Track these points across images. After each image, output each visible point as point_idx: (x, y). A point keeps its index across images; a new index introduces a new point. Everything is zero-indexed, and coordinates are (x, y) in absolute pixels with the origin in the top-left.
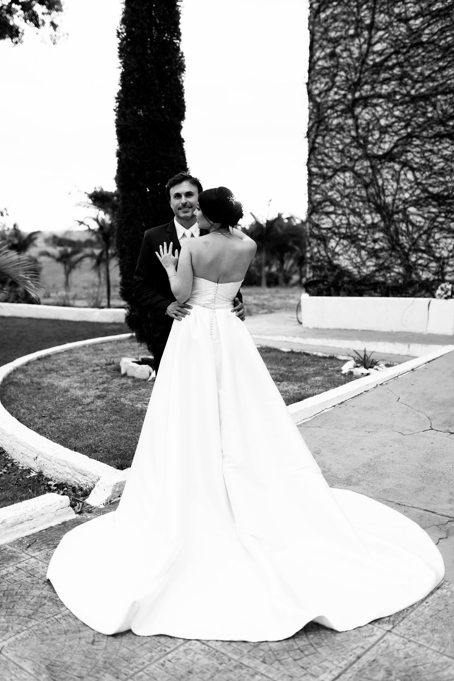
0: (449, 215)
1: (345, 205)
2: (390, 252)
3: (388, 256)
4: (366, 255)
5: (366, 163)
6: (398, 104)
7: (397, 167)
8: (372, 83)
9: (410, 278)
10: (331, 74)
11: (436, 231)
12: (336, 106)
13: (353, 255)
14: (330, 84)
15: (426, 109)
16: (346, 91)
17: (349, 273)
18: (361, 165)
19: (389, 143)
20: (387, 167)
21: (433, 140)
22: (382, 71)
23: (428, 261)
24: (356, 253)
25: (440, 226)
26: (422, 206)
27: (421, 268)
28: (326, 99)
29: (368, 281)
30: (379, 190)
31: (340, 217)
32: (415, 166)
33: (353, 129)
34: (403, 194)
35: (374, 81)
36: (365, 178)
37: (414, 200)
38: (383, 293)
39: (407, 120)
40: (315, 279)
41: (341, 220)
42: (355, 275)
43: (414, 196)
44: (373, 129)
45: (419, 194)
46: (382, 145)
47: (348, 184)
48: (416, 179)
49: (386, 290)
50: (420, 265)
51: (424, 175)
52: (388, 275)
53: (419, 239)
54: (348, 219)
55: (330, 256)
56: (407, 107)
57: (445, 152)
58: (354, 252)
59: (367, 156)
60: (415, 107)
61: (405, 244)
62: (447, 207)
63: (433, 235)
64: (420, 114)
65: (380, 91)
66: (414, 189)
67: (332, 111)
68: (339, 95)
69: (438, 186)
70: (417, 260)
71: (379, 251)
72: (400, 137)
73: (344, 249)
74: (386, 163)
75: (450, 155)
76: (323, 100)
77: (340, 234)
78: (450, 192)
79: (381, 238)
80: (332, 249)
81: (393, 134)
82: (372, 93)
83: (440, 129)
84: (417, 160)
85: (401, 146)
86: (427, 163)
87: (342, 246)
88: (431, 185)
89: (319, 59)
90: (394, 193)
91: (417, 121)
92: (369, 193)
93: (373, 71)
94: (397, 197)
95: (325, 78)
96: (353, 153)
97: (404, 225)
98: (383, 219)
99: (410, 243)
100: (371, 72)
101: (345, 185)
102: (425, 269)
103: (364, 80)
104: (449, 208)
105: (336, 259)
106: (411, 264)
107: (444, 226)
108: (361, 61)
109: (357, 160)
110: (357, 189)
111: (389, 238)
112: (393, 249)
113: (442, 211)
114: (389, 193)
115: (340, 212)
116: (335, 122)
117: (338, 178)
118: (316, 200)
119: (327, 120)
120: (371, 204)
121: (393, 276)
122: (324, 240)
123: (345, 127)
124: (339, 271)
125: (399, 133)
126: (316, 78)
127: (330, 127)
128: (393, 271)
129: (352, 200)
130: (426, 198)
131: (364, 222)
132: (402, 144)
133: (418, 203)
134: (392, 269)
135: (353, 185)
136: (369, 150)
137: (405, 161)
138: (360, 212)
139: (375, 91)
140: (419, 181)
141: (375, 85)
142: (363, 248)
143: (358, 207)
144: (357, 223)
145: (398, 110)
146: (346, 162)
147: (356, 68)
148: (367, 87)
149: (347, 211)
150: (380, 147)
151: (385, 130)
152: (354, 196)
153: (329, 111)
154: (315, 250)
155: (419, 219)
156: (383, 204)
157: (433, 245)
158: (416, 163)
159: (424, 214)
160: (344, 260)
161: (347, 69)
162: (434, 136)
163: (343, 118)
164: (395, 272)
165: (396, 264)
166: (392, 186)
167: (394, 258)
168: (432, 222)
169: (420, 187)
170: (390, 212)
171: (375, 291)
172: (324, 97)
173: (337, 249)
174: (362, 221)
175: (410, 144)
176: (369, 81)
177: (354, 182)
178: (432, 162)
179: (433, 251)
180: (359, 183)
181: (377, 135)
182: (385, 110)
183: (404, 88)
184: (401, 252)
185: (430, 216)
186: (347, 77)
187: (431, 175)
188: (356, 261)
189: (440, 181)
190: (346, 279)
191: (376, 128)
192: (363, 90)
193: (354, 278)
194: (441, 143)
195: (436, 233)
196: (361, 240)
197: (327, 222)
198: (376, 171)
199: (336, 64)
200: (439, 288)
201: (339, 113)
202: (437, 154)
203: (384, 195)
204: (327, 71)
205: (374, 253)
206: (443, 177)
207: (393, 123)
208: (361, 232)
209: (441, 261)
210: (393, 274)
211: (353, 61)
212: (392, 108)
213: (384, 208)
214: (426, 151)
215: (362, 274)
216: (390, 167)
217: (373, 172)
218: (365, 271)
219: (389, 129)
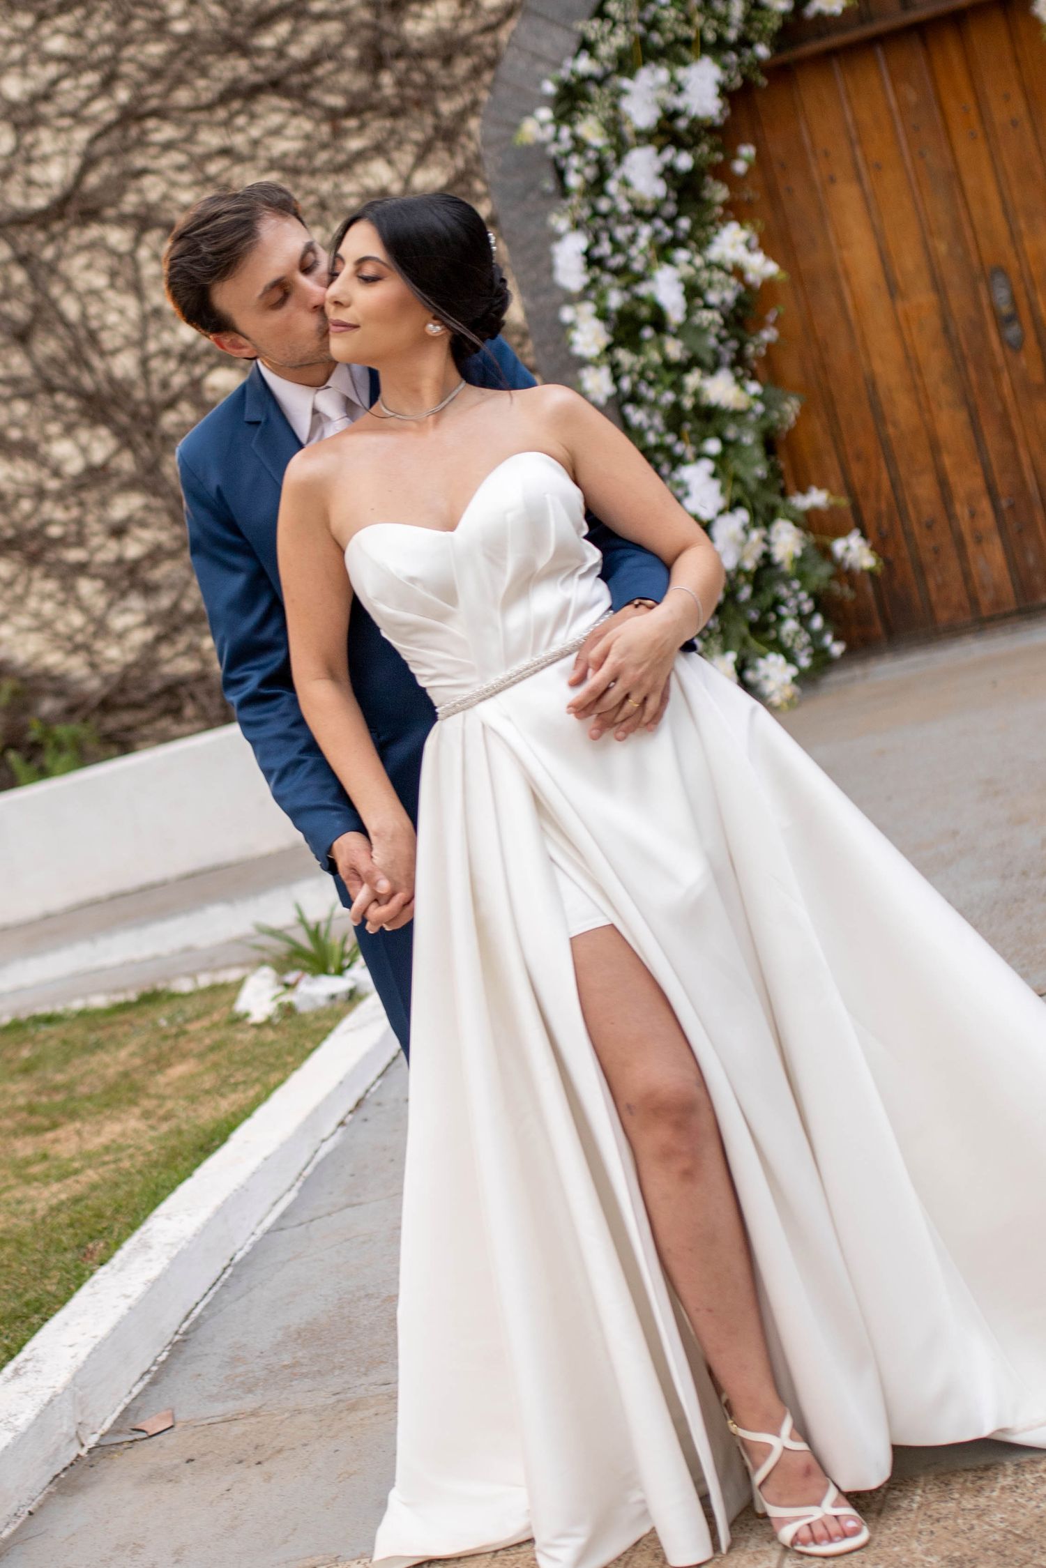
4: (102, 592)
6: (51, 10)
7: (118, 237)
13: (48, 608)
17: (53, 679)
19: (59, 159)
20: (80, 249)
21: (221, 114)
24: (61, 596)
29: (139, 688)
30: (75, 339)
39: (104, 60)
42: (81, 681)
46: (36, 172)
56: (88, 16)
57: (280, 146)
58: (50, 596)
64: (142, 32)
71: (146, 564)
72: (96, 127)
73: (8, 595)
74: (72, 234)
75: (301, 154)
79: (140, 515)
81: (66, 122)
83: (234, 68)
84: (186, 197)
85: (107, 160)
91: (141, 58)
92: (38, 359)
94: (152, 346)
98: (125, 440)
111: (169, 503)
114: (118, 341)
124: (17, 685)
125: (86, 113)
131: (56, 473)
132: (110, 153)
137: (142, 211)
138: (25, 439)
142: (81, 569)
143: (13, 423)
144: (29, 485)
145: (56, 31)
150: (30, 182)
151: (28, 114)
156: (106, 387)
160: (19, 638)
162: (224, 98)
166: (122, 312)
171: (175, 713)
174: (45, 473)
175: (142, 142)
182: (11, 42)
188: (68, 625)
190: (48, 706)
193: (81, 693)
194: (253, 117)
196: (62, 542)
198: (43, 273)
202: (252, 158)
203: (103, 354)
205: (129, 578)
207: (54, 82)
208: (52, 510)
212: (34, 29)
213: (114, 401)
214: (209, 156)
215: (108, 669)
216: (92, 246)
217: (33, 279)
218: (115, 655)
219: (47, 109)
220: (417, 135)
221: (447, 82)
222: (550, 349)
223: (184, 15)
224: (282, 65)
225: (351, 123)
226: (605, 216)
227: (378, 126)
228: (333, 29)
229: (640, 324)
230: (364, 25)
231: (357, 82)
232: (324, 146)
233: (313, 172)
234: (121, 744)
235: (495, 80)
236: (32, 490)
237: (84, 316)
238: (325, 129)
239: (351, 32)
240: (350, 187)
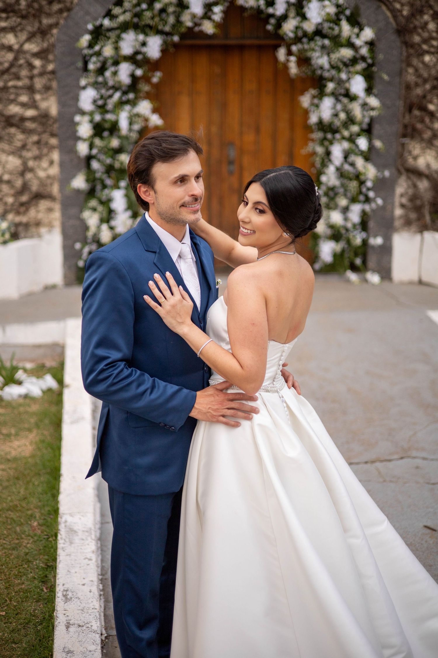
220: (29, 28)
221: (48, 11)
225: (3, 15)
227: (14, 20)
229: (104, 130)
235: (68, 16)
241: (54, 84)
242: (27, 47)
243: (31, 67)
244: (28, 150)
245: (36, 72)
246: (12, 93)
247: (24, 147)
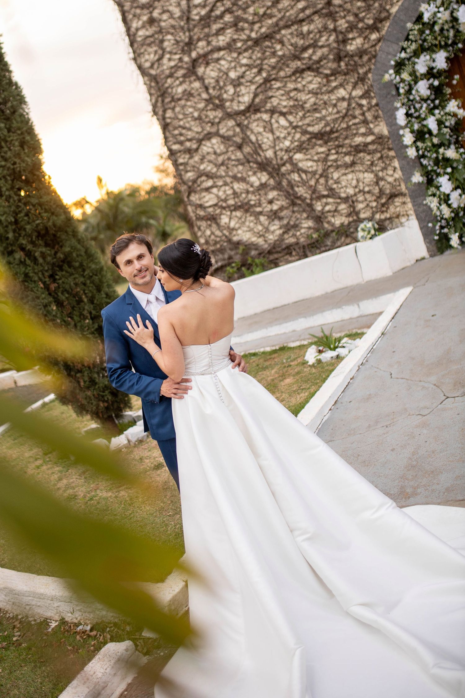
0: (340, 150)
1: (224, 174)
2: (291, 208)
3: (291, 213)
4: (267, 220)
5: (231, 123)
6: (242, 51)
7: (266, 117)
8: (206, 38)
9: (323, 229)
10: (157, 41)
11: (332, 170)
12: (175, 72)
13: (252, 225)
14: (160, 52)
15: (274, 48)
16: (180, 54)
17: (254, 245)
18: (226, 126)
19: (247, 95)
20: (255, 120)
21: (294, 78)
22: (211, 23)
23: (336, 205)
24: (255, 221)
25: (335, 164)
26: (307, 150)
27: (331, 214)
28: (160, 69)
29: (279, 247)
30: (255, 147)
31: (223, 188)
32: (284, 110)
33: (203, 92)
34: (283, 143)
35: (207, 36)
36: (234, 139)
37: (297, 146)
38: (300, 254)
39: (258, 65)
40: (220, 264)
41: (225, 191)
42: (262, 245)
43: (295, 141)
44: (225, 85)
45: (300, 138)
46: (241, 99)
47: (218, 151)
48: (291, 123)
49: (302, 250)
50: (329, 211)
51: (298, 117)
52: (298, 233)
53: (318, 184)
54: (232, 188)
55: (227, 234)
56: (253, 52)
57: (311, 87)
58: (252, 221)
59: (229, 116)
60: (261, 49)
61: (305, 195)
62: (334, 142)
63: (330, 176)
64: (269, 55)
65: (218, 44)
66: (292, 135)
67: (173, 80)
68: (174, 60)
69: (317, 124)
70: (324, 207)
71: (279, 211)
72: (258, 85)
73: (240, 221)
74: (252, 116)
75: (318, 88)
76: (158, 71)
77: (229, 207)
78: (332, 125)
79: (276, 197)
80: (226, 226)
81: (249, 84)
82: (209, 48)
83: (296, 64)
84: (284, 103)
85: (261, 94)
86: (296, 103)
87: (237, 220)
88: (309, 125)
89: (137, 30)
90: (272, 145)
91: (269, 63)
92: (245, 153)
93: (202, 25)
94: (277, 148)
95: (152, 48)
96: (212, 117)
97: (296, 175)
98: (271, 175)
99: (310, 192)
100: (201, 27)
101: (215, 153)
102: (336, 214)
103: (195, 37)
104: (337, 143)
105: (234, 235)
106: (319, 214)
107: (339, 163)
108: (185, 18)
109: (219, 122)
110: (230, 153)
111: (285, 193)
112: (293, 204)
113: (331, 148)
114: (268, 147)
115: (220, 183)
116: (180, 90)
117: (205, 148)
118: (189, 180)
119: (170, 90)
120: (251, 164)
121: (304, 233)
122: (213, 219)
123: (193, 91)
124: (244, 247)
125: (254, 81)
126: (142, 51)
127: (176, 97)
128: (302, 228)
129: (229, 166)
130: (309, 140)
131: (252, 186)
132: (262, 92)
133: (302, 147)
134: (300, 225)
135: (225, 150)
136: (228, 108)
137: (272, 109)
138: (242, 176)
139: (212, 45)
140: (295, 124)
141: (210, 39)
142: (261, 213)
143: (239, 172)
145: (244, 57)
146: (208, 129)
147: (182, 28)
148: (201, 44)
149: (228, 180)
150: (239, 102)
151: (238, 82)
152: (230, 162)
153: (169, 81)
154: (208, 232)
155: (310, 164)
156: (264, 161)
157: (335, 186)
158: (285, 107)
159: (312, 157)
160: (244, 234)
161: (173, 31)
162: (294, 73)
163: (188, 83)
164: (305, 228)
165: (302, 219)
166: (268, 138)
167: (299, 214)
168: (325, 163)
169: (298, 130)
170: (276, 166)
171: (290, 254)
172: (158, 68)
173: (232, 224)
174: (249, 186)
176: (202, 36)
177: (225, 147)
178: (301, 100)
179: (337, 193)
180: (231, 146)
181: (231, 90)
182: (231, 61)
183: (242, 33)
184: (303, 205)
185: (321, 157)
186: (176, 40)
187: (305, 114)
188: (258, 229)
189: (317, 118)
190: (253, 253)
191: (228, 84)
192: (198, 48)
193: (263, 249)
194: (303, 78)
195: (332, 172)
196: (255, 205)
197: (210, 199)
198: (244, 128)
199: (157, 29)
200: (359, 229)
201: (181, 79)
202: (304, 91)
203: (263, 151)
204: (152, 39)
205: (274, 215)
206: (318, 113)
207: (244, 72)
208: (251, 197)
209: (350, 201)
210: (303, 231)
211: (177, 21)
212: (237, 57)
213: (267, 165)
214: (290, 91)
215: (269, 242)
216: (258, 119)
217: (242, 130)
218: (271, 238)
219: (242, 80)
220: (353, 80)
221: (361, 63)
222: (397, 142)
223: (281, 49)
224: (311, 62)
225: (333, 78)
226: (412, 101)
227: (340, 78)
228: (325, 50)
229: (424, 134)
230: (335, 48)
231: (334, 65)
232: (325, 86)
233: (322, 94)
234: (275, 264)
235: (376, 61)
236: (245, 191)
237: (257, 140)
238: (325, 80)
239: (331, 50)
240: (333, 97)
241: (380, 112)
242: (354, 93)
243: (361, 106)
244: (376, 166)
245: (365, 109)
246: (354, 129)
247: (372, 164)
